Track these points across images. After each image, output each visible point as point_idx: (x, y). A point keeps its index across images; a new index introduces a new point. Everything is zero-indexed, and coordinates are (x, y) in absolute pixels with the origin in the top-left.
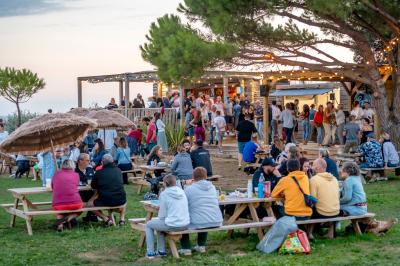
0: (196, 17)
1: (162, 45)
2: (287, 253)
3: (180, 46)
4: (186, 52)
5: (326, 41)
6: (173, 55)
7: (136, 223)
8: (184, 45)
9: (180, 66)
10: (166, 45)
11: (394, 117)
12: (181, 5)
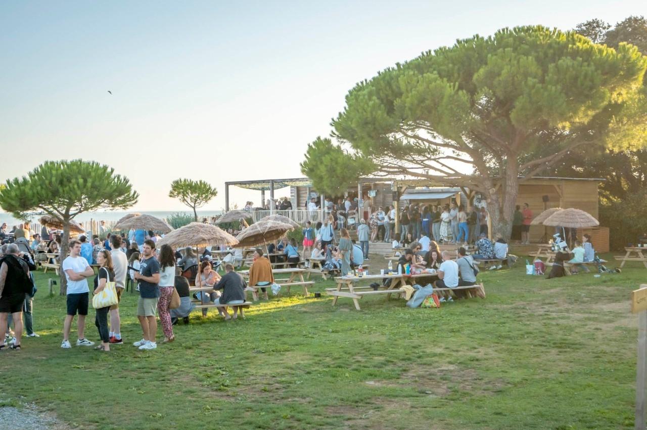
0: (345, 141)
1: (319, 163)
2: (426, 307)
3: (334, 164)
4: (339, 168)
5: (448, 157)
6: (327, 171)
7: (330, 291)
8: (337, 163)
9: (333, 179)
10: (322, 163)
11: (504, 219)
12: (332, 132)
